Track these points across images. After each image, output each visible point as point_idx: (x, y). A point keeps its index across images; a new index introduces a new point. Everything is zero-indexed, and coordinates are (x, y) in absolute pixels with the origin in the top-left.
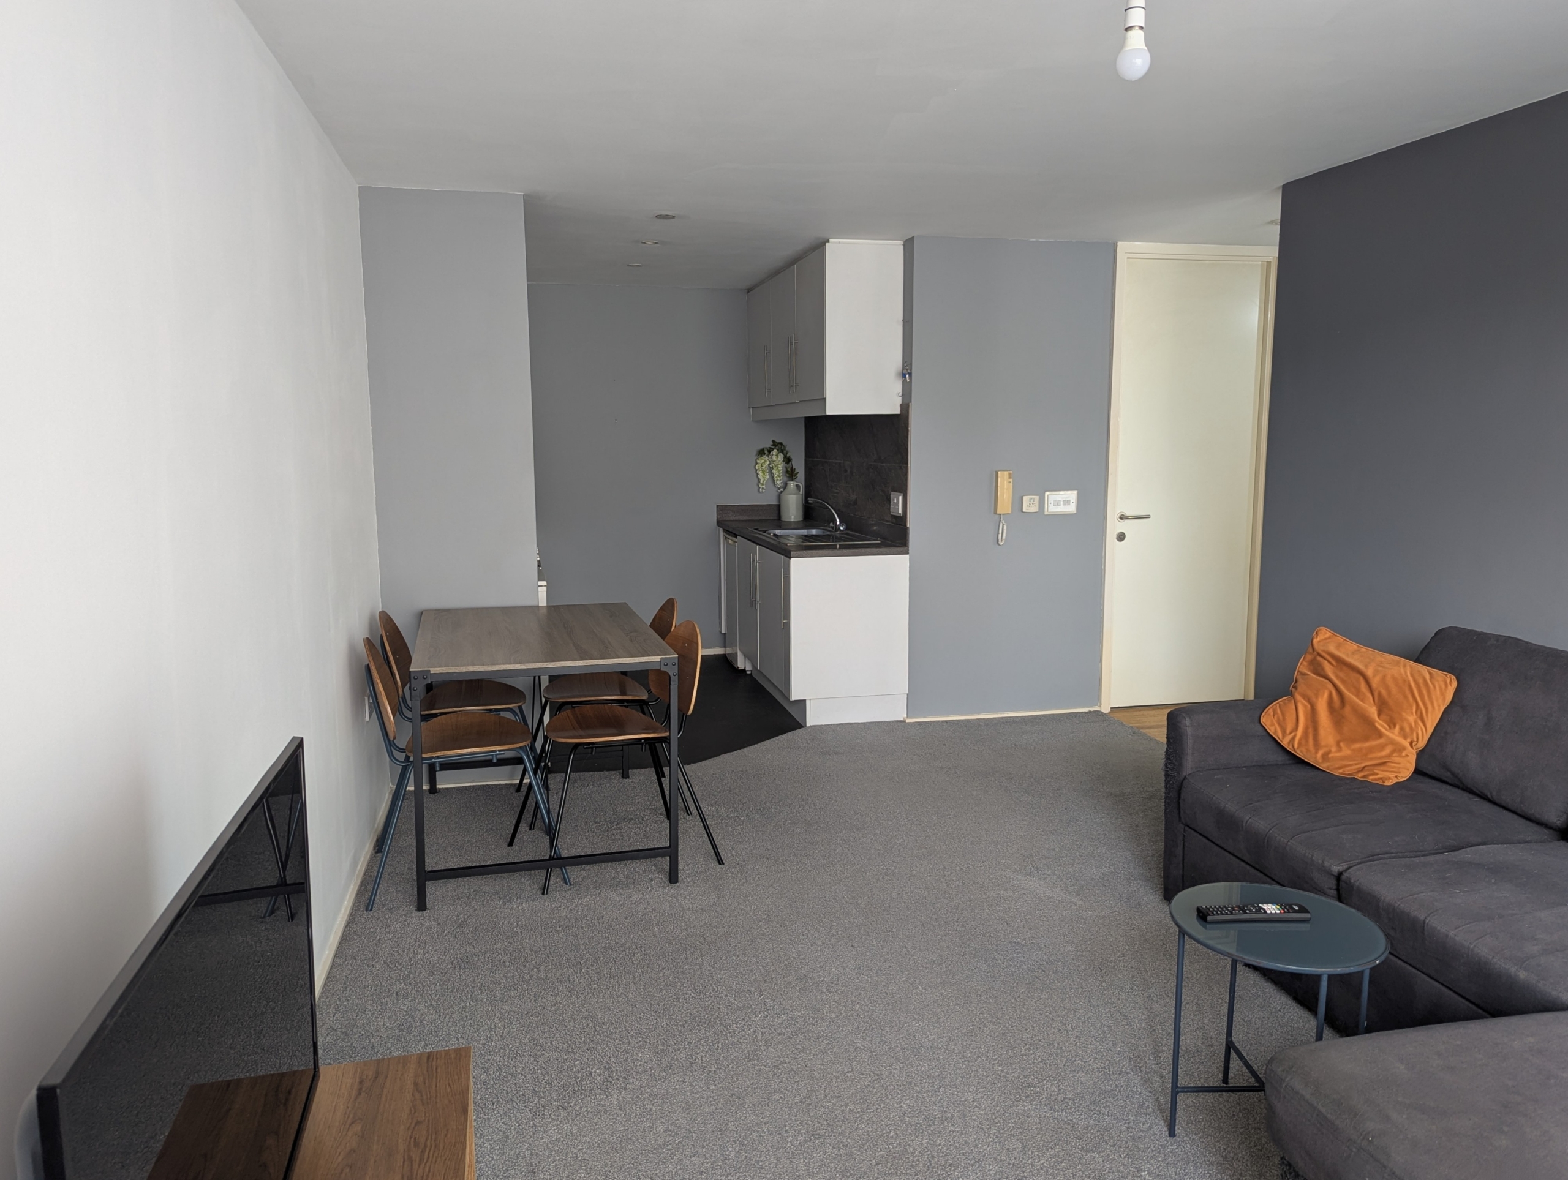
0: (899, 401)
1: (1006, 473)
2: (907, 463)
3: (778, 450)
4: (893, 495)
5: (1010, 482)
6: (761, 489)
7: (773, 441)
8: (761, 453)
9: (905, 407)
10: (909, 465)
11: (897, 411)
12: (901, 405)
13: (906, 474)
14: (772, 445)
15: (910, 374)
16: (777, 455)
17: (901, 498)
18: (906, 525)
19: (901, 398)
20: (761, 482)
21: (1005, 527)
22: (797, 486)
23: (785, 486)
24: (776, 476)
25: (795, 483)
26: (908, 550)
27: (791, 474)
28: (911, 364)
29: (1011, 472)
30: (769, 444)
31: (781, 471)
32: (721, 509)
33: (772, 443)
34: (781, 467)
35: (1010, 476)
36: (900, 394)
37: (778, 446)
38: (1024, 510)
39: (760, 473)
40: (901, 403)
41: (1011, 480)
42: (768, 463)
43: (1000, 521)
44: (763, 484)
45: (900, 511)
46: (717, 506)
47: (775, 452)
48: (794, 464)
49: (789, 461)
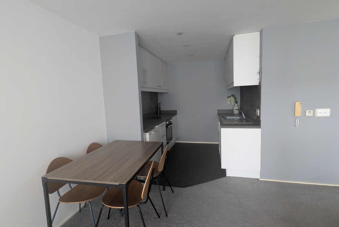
1: (299, 103)
2: (260, 100)
4: (257, 109)
5: (300, 106)
6: (228, 106)
8: (229, 97)
9: (260, 83)
11: (258, 84)
13: (260, 103)
15: (261, 72)
16: (232, 98)
17: (259, 111)
18: (260, 119)
19: (259, 80)
20: (228, 104)
21: (298, 121)
22: (238, 105)
23: (234, 105)
24: (232, 103)
26: (261, 127)
27: (236, 102)
28: (262, 69)
29: (301, 102)
30: (231, 95)
32: (218, 110)
34: (233, 100)
35: (300, 104)
37: (233, 96)
38: (306, 115)
39: (228, 102)
40: (259, 81)
41: (301, 105)
42: (230, 99)
43: (296, 119)
45: (259, 115)
48: (237, 100)
49: (236, 99)
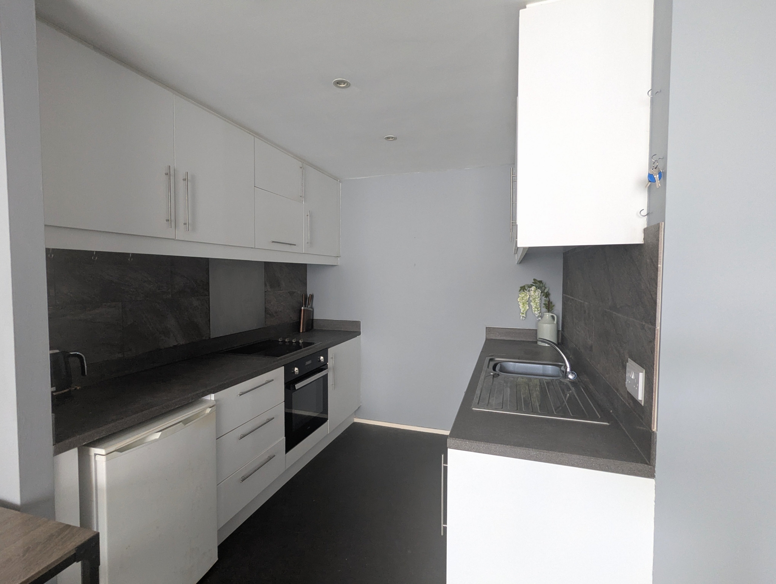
0: (642, 223)
2: (653, 323)
3: (536, 287)
6: (521, 317)
7: (534, 280)
8: (523, 289)
9: (652, 231)
10: (658, 328)
11: (638, 239)
12: (645, 230)
14: (533, 283)
16: (535, 291)
17: (642, 376)
19: (645, 218)
20: (522, 311)
22: (553, 317)
23: (542, 318)
24: (534, 307)
25: (551, 314)
26: (654, 471)
27: (549, 307)
30: (531, 282)
31: (538, 304)
32: (489, 330)
33: (533, 281)
34: (538, 300)
36: (645, 212)
37: (539, 284)
39: (521, 305)
42: (528, 297)
44: (523, 313)
45: (640, 397)
46: (486, 328)
47: (533, 288)
48: (552, 298)
49: (547, 295)
